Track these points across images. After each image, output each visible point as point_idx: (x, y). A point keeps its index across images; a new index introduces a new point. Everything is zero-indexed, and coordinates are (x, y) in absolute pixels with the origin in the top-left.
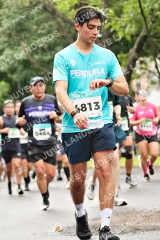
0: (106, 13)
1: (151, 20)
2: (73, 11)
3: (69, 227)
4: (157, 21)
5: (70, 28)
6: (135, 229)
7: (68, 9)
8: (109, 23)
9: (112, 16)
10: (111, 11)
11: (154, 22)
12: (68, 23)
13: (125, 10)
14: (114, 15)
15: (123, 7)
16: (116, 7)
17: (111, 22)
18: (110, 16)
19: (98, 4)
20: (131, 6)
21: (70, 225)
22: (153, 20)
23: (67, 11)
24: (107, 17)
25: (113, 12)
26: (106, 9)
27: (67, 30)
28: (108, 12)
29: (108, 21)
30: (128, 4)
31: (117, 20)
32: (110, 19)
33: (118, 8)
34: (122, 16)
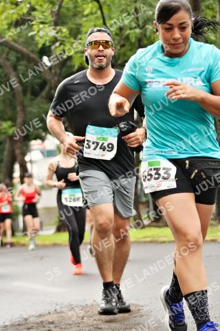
0: (57, 33)
1: (119, 42)
2: (13, 30)
3: (6, 326)
4: (127, 44)
5: (8, 53)
6: (96, 328)
7: (6, 27)
8: (62, 46)
9: (66, 37)
10: (64, 30)
11: (122, 46)
12: (6, 46)
13: (84, 29)
14: (68, 36)
15: (80, 25)
16: (71, 25)
17: (64, 45)
18: (63, 37)
19: (47, 21)
20: (93, 24)
21: (6, 324)
22: (122, 42)
23: (5, 30)
24: (59, 38)
25: (68, 32)
26: (58, 28)
27: (4, 55)
28: (60, 31)
29: (60, 44)
30: (87, 21)
31: (73, 43)
32: (63, 41)
33: (74, 26)
34: (80, 36)
